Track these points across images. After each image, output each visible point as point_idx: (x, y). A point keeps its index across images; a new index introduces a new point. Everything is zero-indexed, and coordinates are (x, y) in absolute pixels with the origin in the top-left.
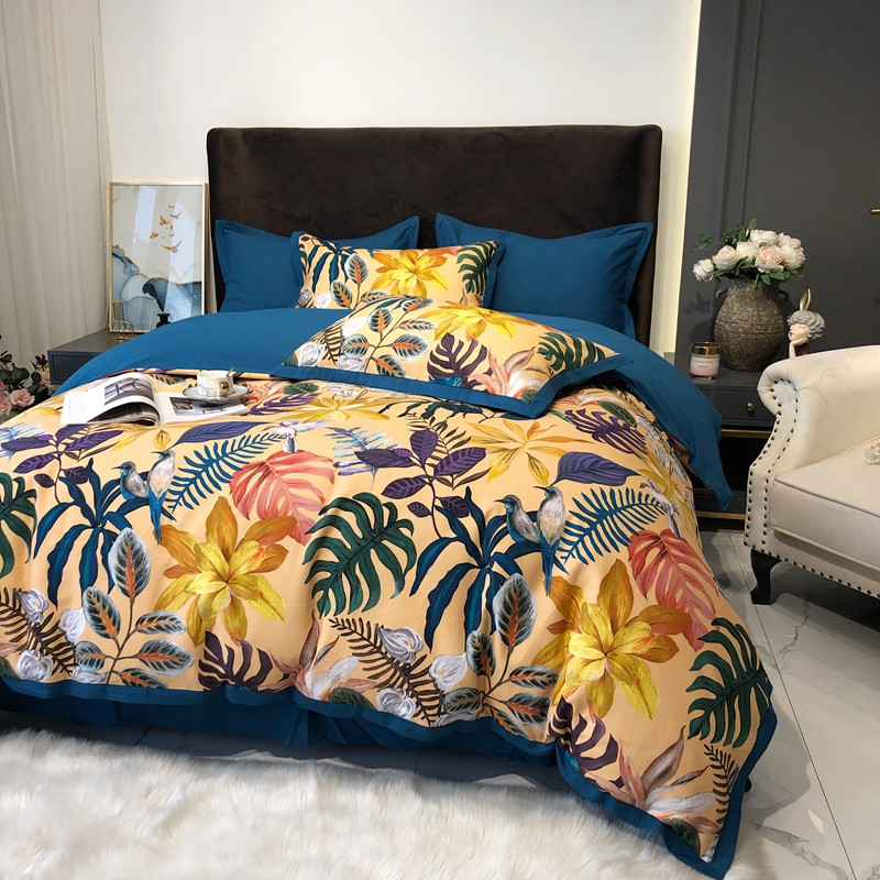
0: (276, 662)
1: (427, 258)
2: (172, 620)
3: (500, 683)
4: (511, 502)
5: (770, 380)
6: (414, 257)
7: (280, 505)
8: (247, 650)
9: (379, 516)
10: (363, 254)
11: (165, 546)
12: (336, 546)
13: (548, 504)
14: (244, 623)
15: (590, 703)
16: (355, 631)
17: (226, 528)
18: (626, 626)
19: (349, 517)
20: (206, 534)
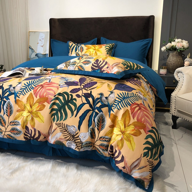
0: (42, 133)
1: (98, 47)
2: (18, 122)
3: (97, 141)
4: (102, 94)
5: (177, 72)
6: (95, 46)
7: (44, 95)
8: (35, 130)
9: (68, 97)
10: (83, 46)
11: (17, 104)
12: (57, 105)
13: (111, 95)
14: (34, 124)
15: (118, 146)
16: (61, 126)
17: (31, 100)
18: (128, 126)
19: (61, 98)
20: (27, 101)
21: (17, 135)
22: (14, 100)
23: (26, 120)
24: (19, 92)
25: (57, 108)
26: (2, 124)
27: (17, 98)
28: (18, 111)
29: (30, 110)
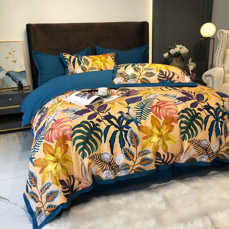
0: (175, 155)
1: (103, 57)
4: (218, 104)
5: (205, 76)
7: (168, 114)
9: (192, 113)
10: (86, 57)
11: (141, 131)
12: (185, 122)
13: (224, 103)
17: (157, 123)
19: (186, 114)
20: (152, 126)
23: (157, 146)
25: (186, 126)
26: (129, 158)
28: (144, 138)
29: (159, 134)
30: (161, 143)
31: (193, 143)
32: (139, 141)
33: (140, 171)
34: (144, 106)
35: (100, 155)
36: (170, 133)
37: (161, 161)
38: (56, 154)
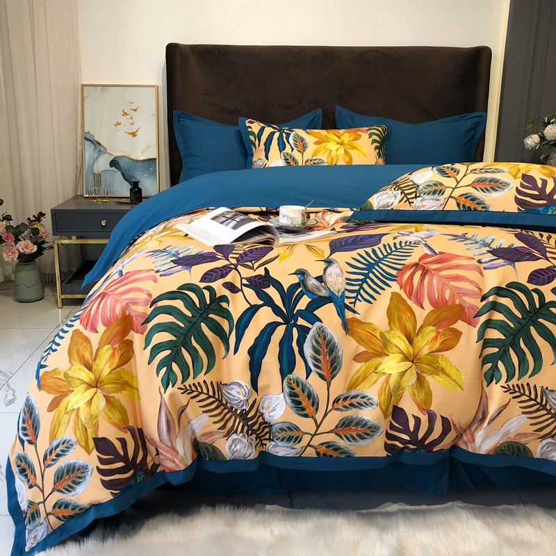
0: (455, 425)
1: (347, 135)
2: (363, 397)
7: (447, 294)
8: (432, 418)
9: (531, 300)
10: (301, 132)
11: (352, 335)
14: (429, 395)
16: (524, 394)
17: (406, 317)
19: (507, 302)
20: (389, 323)
21: (362, 442)
22: (338, 320)
23: (398, 387)
24: (347, 294)
25: (503, 337)
26: (303, 409)
27: (349, 315)
28: (358, 358)
29: (409, 351)
30: (411, 379)
31: (522, 395)
32: (340, 363)
33: (335, 455)
34: (377, 263)
35: (218, 387)
36: (446, 354)
37: (406, 437)
38: (97, 365)
